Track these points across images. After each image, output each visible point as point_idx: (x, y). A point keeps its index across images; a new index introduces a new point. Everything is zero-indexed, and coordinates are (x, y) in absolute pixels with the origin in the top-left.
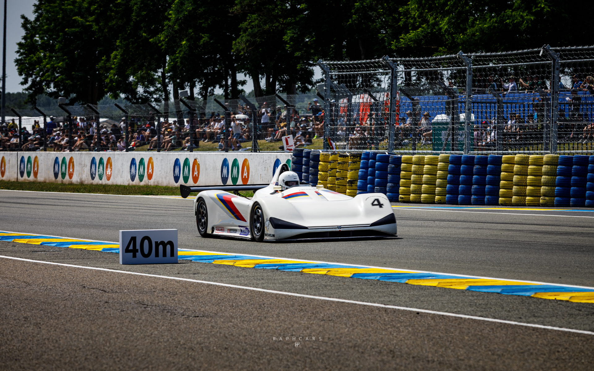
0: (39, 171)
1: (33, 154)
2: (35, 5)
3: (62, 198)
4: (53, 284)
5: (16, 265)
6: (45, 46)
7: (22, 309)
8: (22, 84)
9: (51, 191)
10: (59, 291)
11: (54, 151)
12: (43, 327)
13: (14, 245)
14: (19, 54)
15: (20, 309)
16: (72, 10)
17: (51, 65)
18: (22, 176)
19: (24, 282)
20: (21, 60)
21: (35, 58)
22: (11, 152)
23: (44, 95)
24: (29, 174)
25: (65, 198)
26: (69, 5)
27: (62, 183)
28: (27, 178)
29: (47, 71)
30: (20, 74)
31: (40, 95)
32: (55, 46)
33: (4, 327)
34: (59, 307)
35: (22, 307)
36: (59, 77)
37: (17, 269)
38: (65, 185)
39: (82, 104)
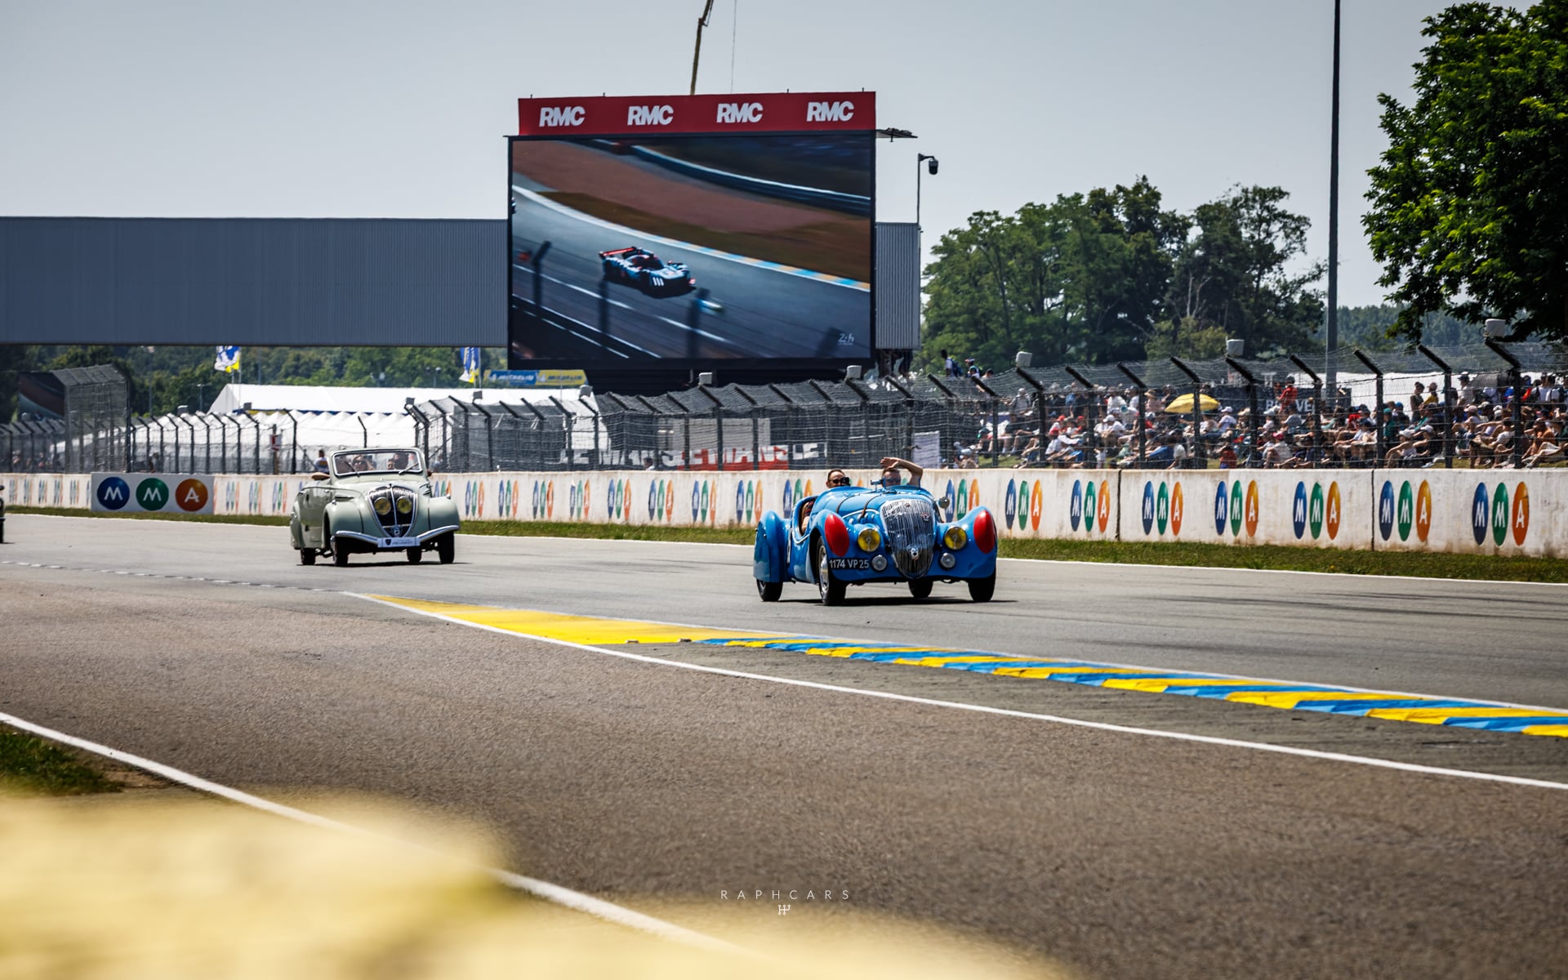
0: (1433, 522)
1: (1415, 476)
2: (1417, 66)
3: (1500, 597)
4: (1483, 832)
5: (1380, 779)
6: (1447, 180)
7: (1401, 901)
8: (1384, 282)
9: (1466, 578)
10: (1502, 852)
11: (1472, 467)
12: (1460, 951)
13: (1372, 725)
14: (1373, 201)
15: (1395, 902)
16: (1518, 80)
17: (1463, 229)
18: (1386, 535)
19: (1405, 828)
20: (1380, 217)
21: (1418, 212)
22: (1356, 470)
23: (1441, 312)
24: (1404, 531)
25: (1505, 597)
26: (1512, 64)
27: (1496, 555)
28: (1399, 541)
29: (1453, 246)
30: (1380, 257)
31: (1431, 313)
32: (1473, 177)
33: (1354, 950)
34: (1503, 898)
35: (1402, 895)
36: (1484, 264)
37: (1383, 791)
38: (1505, 559)
39: (1550, 338)
